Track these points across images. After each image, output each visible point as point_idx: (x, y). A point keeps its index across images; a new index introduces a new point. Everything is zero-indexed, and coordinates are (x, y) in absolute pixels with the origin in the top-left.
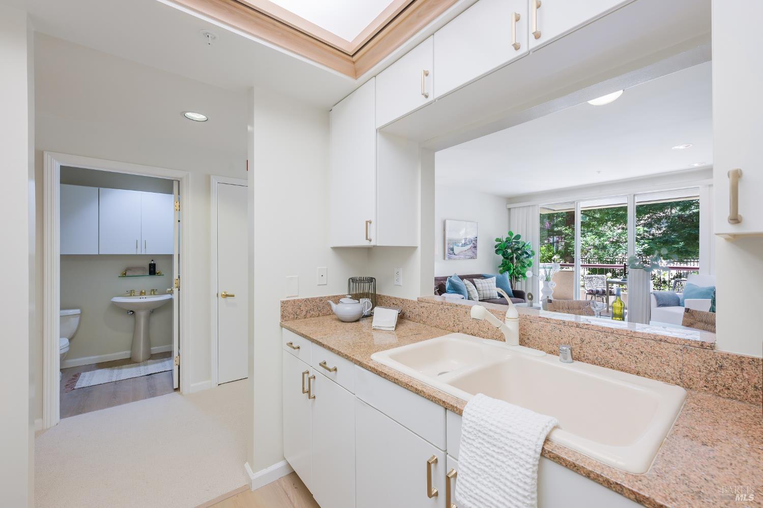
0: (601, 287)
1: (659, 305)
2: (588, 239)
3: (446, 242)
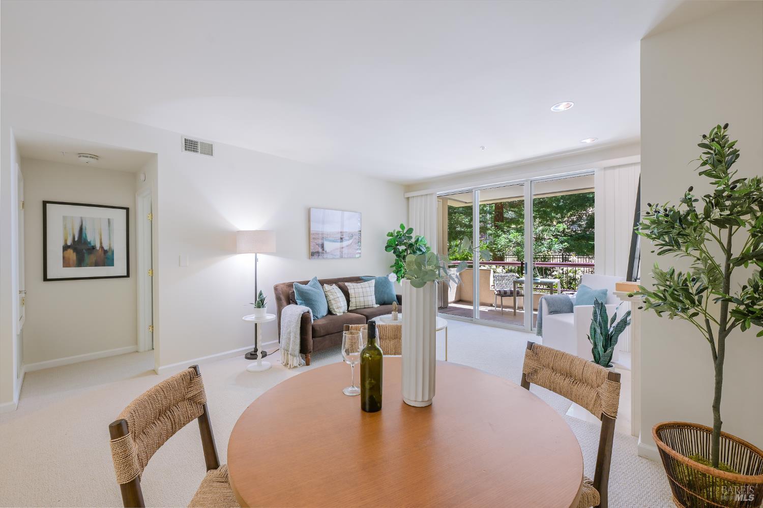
0: (509, 288)
1: (551, 312)
2: (511, 237)
3: (311, 236)
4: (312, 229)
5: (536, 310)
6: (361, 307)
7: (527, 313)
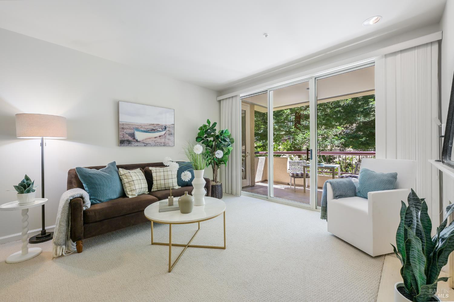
0: (300, 171)
1: (336, 197)
3: (120, 126)
4: (120, 120)
5: (321, 188)
6: (162, 189)
7: (313, 191)
